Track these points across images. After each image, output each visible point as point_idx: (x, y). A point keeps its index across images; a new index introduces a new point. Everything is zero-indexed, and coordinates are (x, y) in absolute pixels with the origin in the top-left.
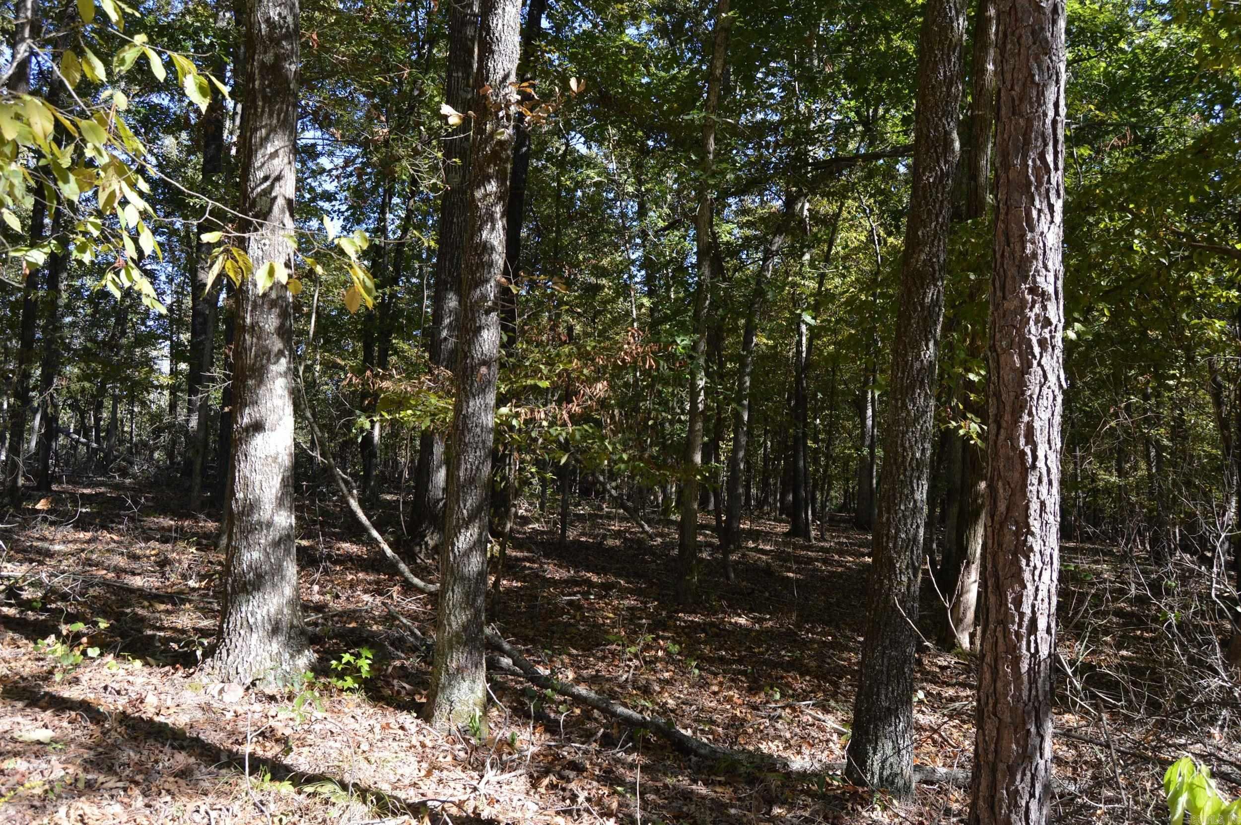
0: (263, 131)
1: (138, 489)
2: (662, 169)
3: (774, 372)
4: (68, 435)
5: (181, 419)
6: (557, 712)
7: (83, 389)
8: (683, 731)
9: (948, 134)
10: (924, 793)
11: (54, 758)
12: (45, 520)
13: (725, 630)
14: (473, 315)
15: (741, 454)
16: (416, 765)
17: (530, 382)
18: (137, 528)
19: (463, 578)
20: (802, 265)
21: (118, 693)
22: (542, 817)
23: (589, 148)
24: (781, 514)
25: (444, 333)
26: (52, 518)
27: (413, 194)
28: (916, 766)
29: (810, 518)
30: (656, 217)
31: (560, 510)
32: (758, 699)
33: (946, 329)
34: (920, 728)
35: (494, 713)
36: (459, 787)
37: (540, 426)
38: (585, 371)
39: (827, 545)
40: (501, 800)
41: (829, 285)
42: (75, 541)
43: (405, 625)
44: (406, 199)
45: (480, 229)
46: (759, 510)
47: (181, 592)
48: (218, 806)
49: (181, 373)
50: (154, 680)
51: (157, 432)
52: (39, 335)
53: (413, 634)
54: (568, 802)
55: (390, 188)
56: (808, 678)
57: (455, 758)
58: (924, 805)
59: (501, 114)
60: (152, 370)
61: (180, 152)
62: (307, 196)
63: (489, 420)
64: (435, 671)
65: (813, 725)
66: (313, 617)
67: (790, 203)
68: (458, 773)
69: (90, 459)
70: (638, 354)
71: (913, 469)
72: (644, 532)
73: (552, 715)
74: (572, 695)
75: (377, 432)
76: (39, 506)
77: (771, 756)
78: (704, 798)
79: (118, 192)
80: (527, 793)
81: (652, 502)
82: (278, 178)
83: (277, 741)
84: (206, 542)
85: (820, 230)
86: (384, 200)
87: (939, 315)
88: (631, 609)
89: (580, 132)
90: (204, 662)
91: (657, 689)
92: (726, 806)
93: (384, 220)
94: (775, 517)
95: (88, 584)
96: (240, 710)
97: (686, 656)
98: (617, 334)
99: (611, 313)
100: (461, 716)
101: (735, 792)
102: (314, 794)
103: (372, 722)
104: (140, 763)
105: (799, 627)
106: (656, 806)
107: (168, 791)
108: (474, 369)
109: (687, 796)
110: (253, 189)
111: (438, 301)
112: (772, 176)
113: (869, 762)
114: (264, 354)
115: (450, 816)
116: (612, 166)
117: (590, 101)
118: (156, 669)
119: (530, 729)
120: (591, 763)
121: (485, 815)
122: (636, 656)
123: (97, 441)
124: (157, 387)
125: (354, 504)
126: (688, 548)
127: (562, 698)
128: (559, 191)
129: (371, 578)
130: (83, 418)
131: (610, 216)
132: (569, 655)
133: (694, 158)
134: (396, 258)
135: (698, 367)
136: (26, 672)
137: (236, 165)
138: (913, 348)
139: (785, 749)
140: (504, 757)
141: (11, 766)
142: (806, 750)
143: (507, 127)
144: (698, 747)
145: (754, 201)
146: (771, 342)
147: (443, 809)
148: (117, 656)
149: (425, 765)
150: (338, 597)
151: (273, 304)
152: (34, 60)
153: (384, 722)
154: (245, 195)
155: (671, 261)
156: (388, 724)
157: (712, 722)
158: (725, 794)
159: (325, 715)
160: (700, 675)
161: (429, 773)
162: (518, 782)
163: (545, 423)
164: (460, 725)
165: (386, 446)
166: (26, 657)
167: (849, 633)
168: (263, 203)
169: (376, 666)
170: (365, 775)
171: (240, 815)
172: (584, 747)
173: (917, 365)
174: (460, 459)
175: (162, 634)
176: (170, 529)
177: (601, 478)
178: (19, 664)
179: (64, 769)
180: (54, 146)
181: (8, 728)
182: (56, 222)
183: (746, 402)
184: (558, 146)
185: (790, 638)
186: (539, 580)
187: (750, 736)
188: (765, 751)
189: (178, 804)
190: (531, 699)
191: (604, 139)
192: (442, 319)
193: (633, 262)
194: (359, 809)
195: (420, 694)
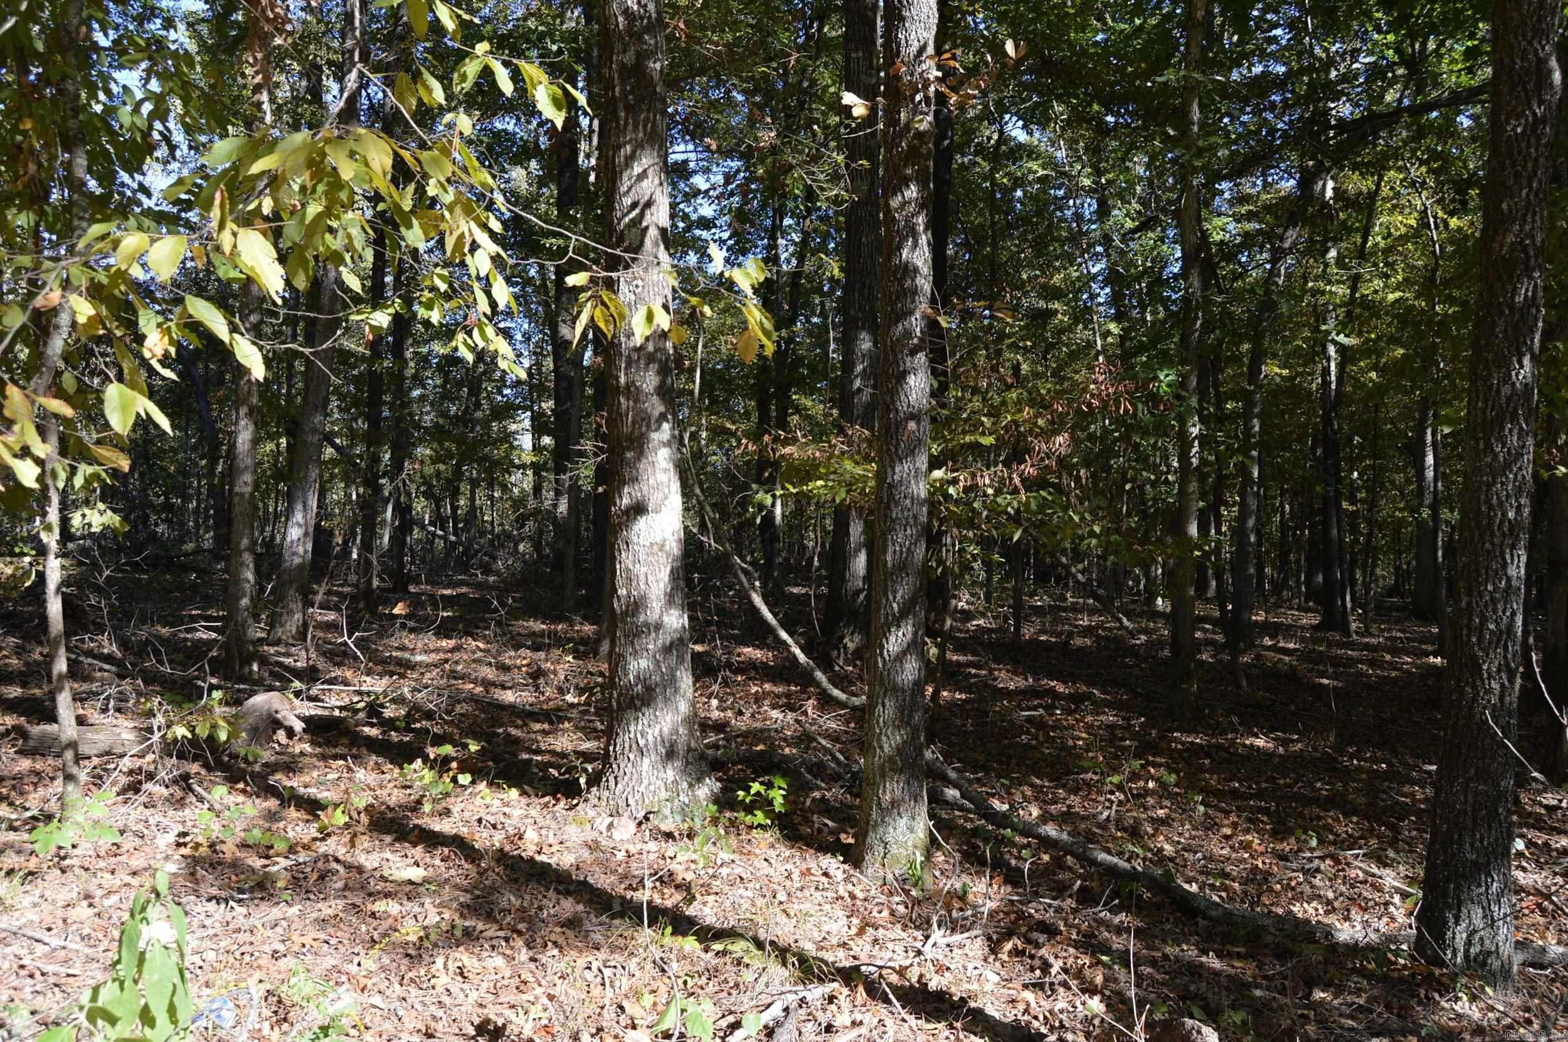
0: (628, 147)
1: (503, 590)
2: (1128, 152)
3: (1292, 413)
4: (423, 527)
5: (547, 503)
6: (1019, 858)
7: (438, 474)
8: (1186, 886)
9: (1543, 62)
10: (1530, 980)
11: (428, 901)
12: (403, 626)
13: (1238, 754)
14: (895, 356)
15: (1251, 522)
16: (845, 921)
17: (968, 439)
18: (504, 634)
19: (896, 689)
20: (1326, 265)
21: (494, 827)
22: (1005, 991)
23: (1031, 134)
24: (1306, 601)
25: (857, 383)
26: (411, 624)
27: (809, 211)
28: (1517, 942)
29: (1349, 605)
30: (1122, 216)
31: (1011, 601)
32: (1286, 847)
33: (1547, 336)
34: (1520, 890)
35: (939, 857)
36: (899, 949)
37: (985, 495)
38: (1040, 422)
39: (1374, 641)
40: (952, 967)
41: (1365, 290)
42: (437, 651)
43: (824, 747)
44: (799, 217)
45: (899, 247)
46: (1276, 598)
47: (559, 709)
48: (612, 963)
49: (545, 448)
50: (533, 813)
51: (521, 521)
52: (386, 413)
53: (834, 758)
54: (1038, 972)
55: (781, 206)
56: (1355, 819)
57: (892, 913)
58: (1532, 996)
59: (918, 98)
60: (512, 447)
61: (530, 185)
62: (681, 225)
63: (921, 489)
64: (865, 805)
65: (1365, 882)
66: (712, 738)
67: (1307, 181)
68: (897, 932)
69: (448, 554)
70: (1108, 395)
71: (1504, 535)
72: (1122, 627)
73: (1013, 862)
74: (1038, 837)
75: (778, 510)
76: (396, 611)
77: (1307, 922)
78: (1217, 973)
79: (467, 234)
80: (985, 960)
81: (1131, 589)
82: (649, 204)
83: (678, 887)
84: (585, 649)
85: (1350, 216)
86: (774, 221)
87: (1536, 319)
88: (1111, 727)
89: (1016, 114)
90: (588, 792)
91: (1150, 830)
92: (1247, 986)
93: (776, 247)
94: (1299, 605)
95: (454, 700)
96: (633, 850)
97: (1187, 788)
98: (1077, 372)
99: (1067, 345)
100: (898, 862)
101: (1260, 967)
102: (724, 953)
103: (789, 866)
104: (522, 910)
105: (1341, 751)
106: (1154, 982)
107: (555, 943)
108: (900, 425)
109: (1196, 970)
110: (620, 220)
111: (847, 343)
112: (1280, 147)
113: (1449, 934)
114: (643, 419)
115: (889, 985)
116: (1061, 154)
117: (1029, 71)
118: (534, 799)
119: (985, 880)
120: (1066, 925)
121: (933, 986)
122: (1120, 787)
123: (455, 534)
124: (518, 467)
125: (757, 600)
126: (1183, 646)
127: (1025, 841)
128: (994, 191)
129: (779, 690)
130: (438, 507)
131: (1061, 220)
132: (1032, 785)
133: (1172, 133)
134: (791, 294)
135: (1189, 411)
136: (392, 801)
137: (596, 193)
138: (1499, 367)
139: (1327, 913)
140: (955, 914)
141: (383, 909)
142: (1354, 913)
143: (927, 114)
144: (1208, 907)
145: (1254, 185)
146: (1285, 372)
147: (881, 976)
148: (491, 784)
149: (855, 921)
150: (741, 713)
151: (651, 358)
152: (364, 93)
153: (804, 866)
154: (611, 229)
155: (1145, 272)
156: (808, 870)
157: (1226, 875)
158: (1244, 969)
159: (732, 857)
160: (1206, 814)
161: (861, 932)
162: (974, 946)
163: (990, 491)
164: (897, 872)
165: (791, 528)
166: (392, 785)
167: (1410, 761)
168: (632, 237)
169: (791, 798)
170: (783, 930)
171: (637, 974)
172: (1056, 903)
173: (1506, 390)
174: (886, 540)
175: (539, 758)
176: (542, 634)
177: (1064, 560)
178: (385, 792)
179: (440, 914)
180: (393, 188)
181: (376, 865)
182: (397, 279)
183: (1254, 453)
184: (989, 134)
185: (1329, 767)
186: (987, 691)
187: (1278, 894)
188: (1300, 915)
189: (566, 959)
190: (986, 841)
191: (1049, 120)
192: (853, 366)
193: (1094, 278)
194: (778, 973)
195: (847, 833)
